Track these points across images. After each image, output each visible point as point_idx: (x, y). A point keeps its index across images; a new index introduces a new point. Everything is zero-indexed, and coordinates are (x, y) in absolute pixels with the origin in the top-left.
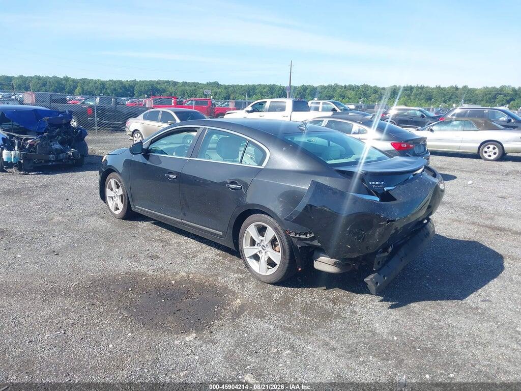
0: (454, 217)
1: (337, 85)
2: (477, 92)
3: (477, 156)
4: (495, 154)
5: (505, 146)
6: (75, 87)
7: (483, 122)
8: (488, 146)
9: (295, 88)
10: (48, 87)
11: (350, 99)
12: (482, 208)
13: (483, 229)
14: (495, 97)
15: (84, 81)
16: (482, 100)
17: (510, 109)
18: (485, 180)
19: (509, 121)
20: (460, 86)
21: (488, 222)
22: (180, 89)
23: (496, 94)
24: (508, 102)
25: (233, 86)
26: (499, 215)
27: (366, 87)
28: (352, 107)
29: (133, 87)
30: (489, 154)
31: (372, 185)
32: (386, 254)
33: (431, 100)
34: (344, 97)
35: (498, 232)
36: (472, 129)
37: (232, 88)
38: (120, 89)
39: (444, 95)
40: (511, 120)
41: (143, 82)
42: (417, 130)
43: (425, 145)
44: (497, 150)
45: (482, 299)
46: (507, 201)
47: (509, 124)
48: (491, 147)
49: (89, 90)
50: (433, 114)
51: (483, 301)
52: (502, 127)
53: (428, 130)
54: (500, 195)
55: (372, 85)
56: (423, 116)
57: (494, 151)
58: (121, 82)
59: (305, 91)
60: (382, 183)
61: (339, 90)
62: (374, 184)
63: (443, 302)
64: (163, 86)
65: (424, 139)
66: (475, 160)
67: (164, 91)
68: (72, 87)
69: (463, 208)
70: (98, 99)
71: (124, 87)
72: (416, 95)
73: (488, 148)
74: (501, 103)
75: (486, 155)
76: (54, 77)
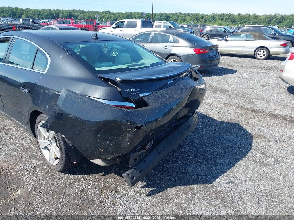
0: (228, 102)
1: (180, 13)
2: (261, 17)
3: (253, 57)
4: (264, 55)
5: (270, 50)
6: (22, 14)
7: (258, 35)
8: (260, 50)
9: (155, 15)
10: (5, 13)
11: (188, 22)
12: (248, 94)
13: (244, 112)
14: (271, 21)
15: (28, 10)
16: (264, 22)
17: (278, 27)
18: (254, 73)
19: (275, 34)
20: (251, 14)
21: (249, 106)
22: (87, 15)
23: (271, 19)
24: (278, 24)
25: (119, 13)
26: (258, 99)
27: (197, 14)
28: (185, 26)
29: (58, 14)
30: (260, 55)
31: (127, 92)
32: (143, 151)
33: (235, 22)
34: (185, 20)
35: (254, 114)
36: (251, 39)
37: (118, 14)
38: (50, 15)
39: (243, 19)
40: (276, 34)
41: (64, 11)
42: (218, 40)
43: (217, 50)
44: (265, 53)
45: (228, 180)
46: (265, 88)
47: (276, 36)
48: (262, 51)
49: (31, 16)
50: (231, 30)
51: (228, 183)
52: (270, 38)
53: (224, 40)
54: (262, 84)
55: (201, 13)
56: (225, 32)
57: (264, 54)
58: (50, 11)
59: (161, 16)
60: (138, 90)
61: (181, 16)
62: (129, 91)
63: (195, 187)
64: (76, 14)
65: (217, 46)
66: (252, 59)
67: (77, 16)
68: (20, 14)
69: (236, 95)
70: (21, 20)
71: (53, 14)
72: (226, 19)
73: (260, 52)
74: (273, 25)
75: (258, 56)
76: (8, 7)
